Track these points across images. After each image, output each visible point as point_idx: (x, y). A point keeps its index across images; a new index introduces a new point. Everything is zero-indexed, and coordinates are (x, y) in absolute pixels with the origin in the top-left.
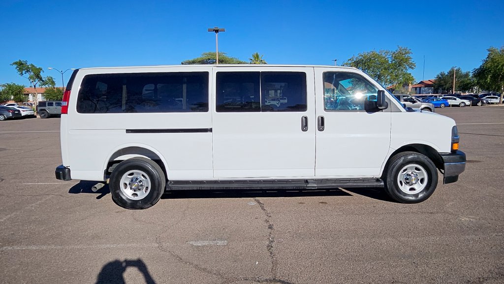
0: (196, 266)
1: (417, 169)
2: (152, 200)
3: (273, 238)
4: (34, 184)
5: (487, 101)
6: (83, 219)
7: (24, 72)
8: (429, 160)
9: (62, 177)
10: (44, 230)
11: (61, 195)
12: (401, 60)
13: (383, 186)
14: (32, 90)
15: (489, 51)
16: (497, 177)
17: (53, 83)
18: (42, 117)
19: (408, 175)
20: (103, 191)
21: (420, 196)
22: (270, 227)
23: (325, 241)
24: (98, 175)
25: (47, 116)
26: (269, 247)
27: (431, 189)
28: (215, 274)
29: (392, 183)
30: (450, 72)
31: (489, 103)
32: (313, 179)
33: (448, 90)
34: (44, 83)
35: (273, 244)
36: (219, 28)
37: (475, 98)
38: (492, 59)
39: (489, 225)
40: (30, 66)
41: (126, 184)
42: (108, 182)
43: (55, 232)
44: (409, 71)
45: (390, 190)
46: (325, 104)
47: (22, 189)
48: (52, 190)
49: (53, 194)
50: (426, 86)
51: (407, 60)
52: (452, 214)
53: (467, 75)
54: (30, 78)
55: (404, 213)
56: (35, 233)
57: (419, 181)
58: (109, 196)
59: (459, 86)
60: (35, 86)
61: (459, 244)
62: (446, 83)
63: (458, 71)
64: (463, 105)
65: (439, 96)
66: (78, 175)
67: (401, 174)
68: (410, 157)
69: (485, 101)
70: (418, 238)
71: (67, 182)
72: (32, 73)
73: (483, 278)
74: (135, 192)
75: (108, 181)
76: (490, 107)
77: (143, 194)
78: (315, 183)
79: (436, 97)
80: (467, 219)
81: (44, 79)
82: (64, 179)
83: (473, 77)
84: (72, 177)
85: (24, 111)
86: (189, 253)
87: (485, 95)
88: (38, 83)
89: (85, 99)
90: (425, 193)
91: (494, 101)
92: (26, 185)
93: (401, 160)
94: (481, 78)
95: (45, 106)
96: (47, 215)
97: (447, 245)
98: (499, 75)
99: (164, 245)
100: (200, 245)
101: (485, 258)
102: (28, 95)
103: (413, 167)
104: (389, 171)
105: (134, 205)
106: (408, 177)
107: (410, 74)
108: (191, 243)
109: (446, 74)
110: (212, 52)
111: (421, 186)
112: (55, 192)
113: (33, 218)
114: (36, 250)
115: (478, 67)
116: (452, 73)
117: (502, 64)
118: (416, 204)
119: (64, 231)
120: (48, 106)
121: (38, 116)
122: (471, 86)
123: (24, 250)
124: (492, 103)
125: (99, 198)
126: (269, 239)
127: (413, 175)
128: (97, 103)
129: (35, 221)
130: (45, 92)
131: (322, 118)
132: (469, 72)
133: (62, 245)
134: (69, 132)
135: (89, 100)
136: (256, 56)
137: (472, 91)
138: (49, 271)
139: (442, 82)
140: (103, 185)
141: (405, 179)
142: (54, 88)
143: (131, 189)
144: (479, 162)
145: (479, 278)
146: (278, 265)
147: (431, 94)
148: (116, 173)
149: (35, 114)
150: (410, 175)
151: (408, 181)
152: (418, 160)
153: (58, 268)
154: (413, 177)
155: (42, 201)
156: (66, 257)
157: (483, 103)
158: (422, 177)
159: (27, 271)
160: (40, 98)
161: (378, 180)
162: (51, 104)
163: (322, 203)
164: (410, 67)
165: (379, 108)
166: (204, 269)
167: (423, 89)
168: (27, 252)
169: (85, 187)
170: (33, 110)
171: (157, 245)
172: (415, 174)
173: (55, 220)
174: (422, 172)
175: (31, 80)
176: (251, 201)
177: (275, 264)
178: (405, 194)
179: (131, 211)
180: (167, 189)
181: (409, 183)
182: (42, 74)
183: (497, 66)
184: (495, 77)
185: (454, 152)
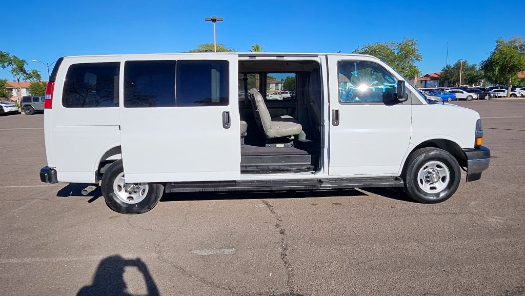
0: (202, 280)
1: (439, 166)
2: (150, 204)
3: (286, 245)
4: (17, 187)
5: (494, 95)
6: (71, 226)
7: (6, 64)
8: (452, 156)
9: (47, 180)
10: (28, 239)
11: (46, 199)
12: (408, 52)
13: (403, 186)
14: (16, 85)
15: (497, 42)
16: (517, 174)
17: (38, 76)
18: (27, 114)
19: (428, 172)
20: (95, 194)
21: (442, 195)
22: (282, 232)
23: (344, 248)
24: (88, 176)
25: (32, 113)
26: (284, 255)
27: (452, 188)
28: (224, 288)
29: (413, 181)
30: (457, 64)
31: (496, 97)
32: (327, 179)
33: (454, 83)
34: (29, 77)
35: (287, 252)
36: (216, 17)
37: (482, 92)
38: (500, 50)
39: (518, 226)
40: (12, 58)
41: (120, 187)
42: (100, 185)
43: (40, 242)
44: (416, 64)
45: (409, 190)
46: (340, 96)
47: (4, 193)
48: (37, 194)
49: (39, 198)
50: (432, 80)
51: (413, 52)
52: (477, 214)
53: (473, 68)
54: (13, 71)
55: (426, 214)
56: (17, 244)
57: (440, 179)
58: (101, 199)
59: (465, 79)
60: (18, 80)
61: (490, 248)
62: (452, 75)
63: (465, 63)
64: (470, 98)
65: (446, 89)
66: (65, 177)
67: (422, 172)
68: (431, 153)
69: (492, 95)
70: (445, 242)
71: (53, 185)
72: (15, 66)
73: (522, 288)
74: (131, 195)
75: (100, 183)
76: (497, 101)
77: (139, 197)
78: (329, 183)
79: (443, 90)
80: (494, 220)
81: (28, 72)
82: (50, 181)
83: (479, 70)
84: (59, 179)
85: (7, 107)
86: (194, 264)
87: (492, 88)
88: (22, 76)
89: (71, 92)
90: (446, 192)
91: (501, 94)
92: (8, 188)
93: (422, 157)
94: (489, 71)
95: (30, 102)
96: (32, 222)
97: (478, 250)
98: (506, 68)
99: (165, 255)
100: (205, 254)
101: (520, 264)
102: (11, 89)
103: (435, 164)
104: (409, 169)
105: (129, 209)
106: (429, 175)
107: (416, 66)
108: (195, 252)
109: (453, 66)
110: (210, 43)
111: (442, 185)
112: (41, 196)
113: (16, 225)
114: (17, 264)
115: (485, 59)
116: (458, 66)
117: (510, 56)
118: (437, 204)
119: (50, 240)
120: (33, 101)
121: (23, 113)
122: (478, 79)
123: (4, 263)
124: (500, 97)
125: (90, 201)
126: (282, 245)
127: (434, 173)
128: (86, 96)
129: (17, 229)
130: (31, 87)
131: (337, 111)
132: (476, 65)
133: (47, 257)
134: (55, 129)
135: (77, 92)
136: (256, 48)
137: (479, 85)
138: (32, 289)
139: (448, 74)
140: (94, 188)
141: (426, 177)
142: (40, 82)
143: (126, 191)
144: (496, 157)
145: (518, 287)
146: (295, 277)
147: (436, 88)
148: (109, 175)
149: (20, 110)
150: (431, 173)
151: (428, 179)
152: (440, 156)
153: (44, 284)
154: (435, 175)
155: (26, 206)
156: (53, 271)
157: (490, 96)
158: (444, 175)
159: (7, 289)
160: (24, 93)
161: (396, 179)
162: (36, 100)
163: (336, 204)
164: (416, 59)
165: (400, 100)
166: (212, 284)
167: (428, 82)
168: (8, 266)
169: (74, 189)
170: (18, 106)
171: (156, 255)
172: (436, 171)
173: (40, 228)
174: (444, 170)
175: (14, 73)
176: (258, 203)
177: (291, 275)
178: (426, 194)
179: (127, 216)
180: (166, 192)
181: (429, 181)
182: (26, 67)
183: (505, 58)
184: (503, 70)
185: (477, 147)
